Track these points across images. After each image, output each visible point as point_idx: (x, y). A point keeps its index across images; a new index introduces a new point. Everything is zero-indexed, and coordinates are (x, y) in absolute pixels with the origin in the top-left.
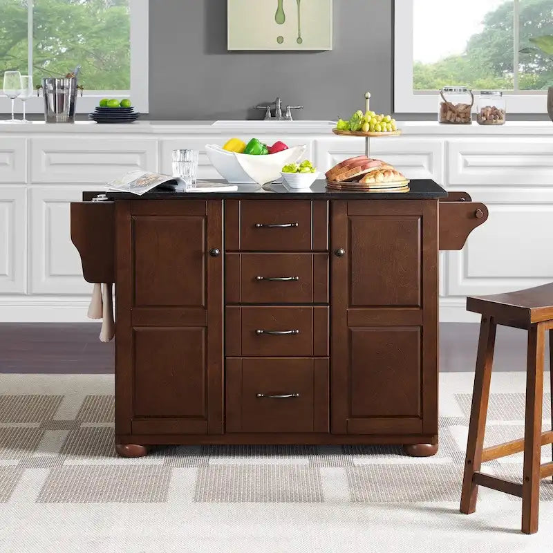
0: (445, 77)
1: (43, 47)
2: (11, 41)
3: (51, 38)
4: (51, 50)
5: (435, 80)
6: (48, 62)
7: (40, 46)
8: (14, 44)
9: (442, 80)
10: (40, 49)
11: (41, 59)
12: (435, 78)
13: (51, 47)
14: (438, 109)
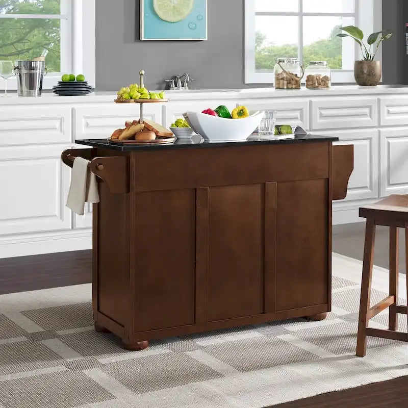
0: (317, 54)
1: (49, 34)
2: (28, 30)
3: (54, 28)
4: (54, 36)
5: (311, 57)
6: (53, 44)
7: (47, 34)
8: (29, 32)
9: (315, 56)
10: (47, 36)
11: (48, 42)
12: (310, 55)
13: (55, 34)
14: (273, 80)
